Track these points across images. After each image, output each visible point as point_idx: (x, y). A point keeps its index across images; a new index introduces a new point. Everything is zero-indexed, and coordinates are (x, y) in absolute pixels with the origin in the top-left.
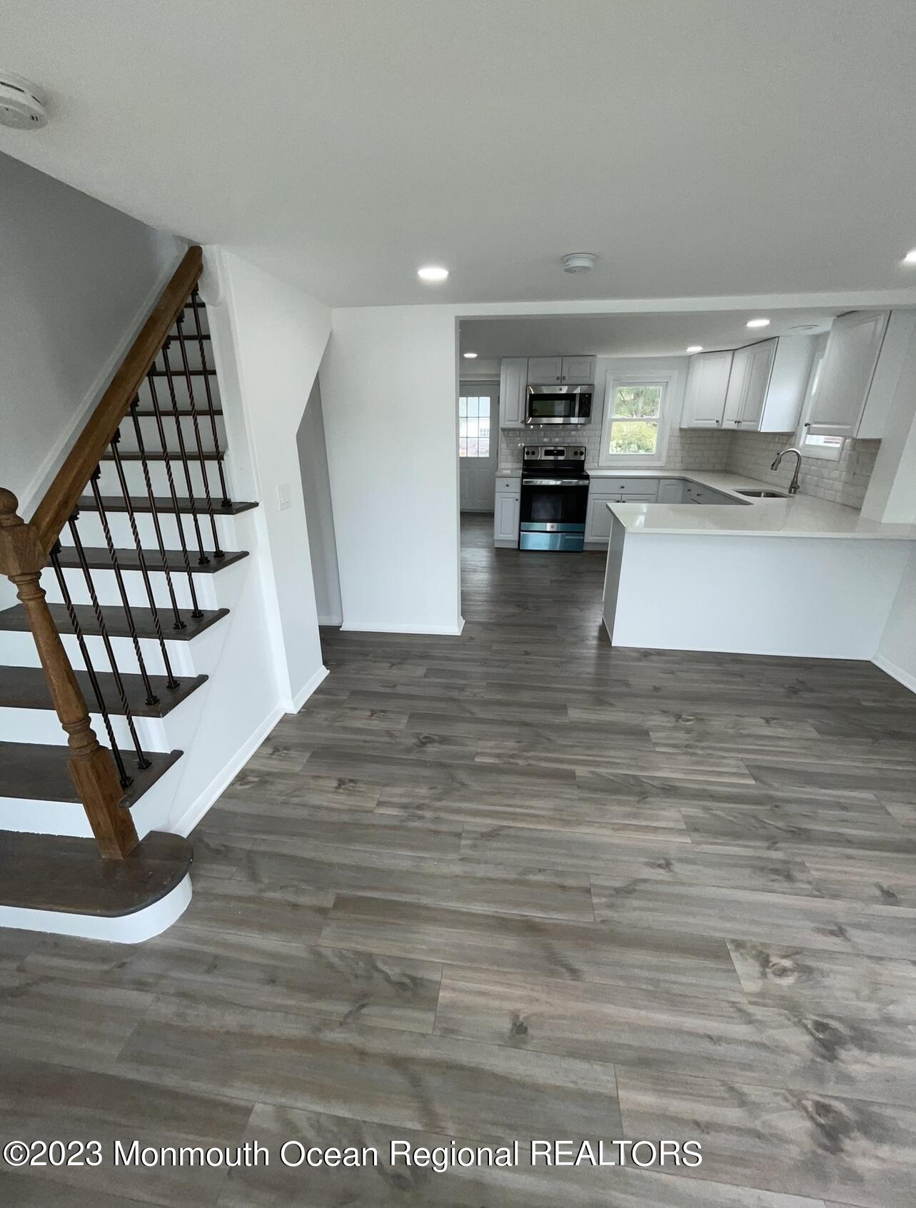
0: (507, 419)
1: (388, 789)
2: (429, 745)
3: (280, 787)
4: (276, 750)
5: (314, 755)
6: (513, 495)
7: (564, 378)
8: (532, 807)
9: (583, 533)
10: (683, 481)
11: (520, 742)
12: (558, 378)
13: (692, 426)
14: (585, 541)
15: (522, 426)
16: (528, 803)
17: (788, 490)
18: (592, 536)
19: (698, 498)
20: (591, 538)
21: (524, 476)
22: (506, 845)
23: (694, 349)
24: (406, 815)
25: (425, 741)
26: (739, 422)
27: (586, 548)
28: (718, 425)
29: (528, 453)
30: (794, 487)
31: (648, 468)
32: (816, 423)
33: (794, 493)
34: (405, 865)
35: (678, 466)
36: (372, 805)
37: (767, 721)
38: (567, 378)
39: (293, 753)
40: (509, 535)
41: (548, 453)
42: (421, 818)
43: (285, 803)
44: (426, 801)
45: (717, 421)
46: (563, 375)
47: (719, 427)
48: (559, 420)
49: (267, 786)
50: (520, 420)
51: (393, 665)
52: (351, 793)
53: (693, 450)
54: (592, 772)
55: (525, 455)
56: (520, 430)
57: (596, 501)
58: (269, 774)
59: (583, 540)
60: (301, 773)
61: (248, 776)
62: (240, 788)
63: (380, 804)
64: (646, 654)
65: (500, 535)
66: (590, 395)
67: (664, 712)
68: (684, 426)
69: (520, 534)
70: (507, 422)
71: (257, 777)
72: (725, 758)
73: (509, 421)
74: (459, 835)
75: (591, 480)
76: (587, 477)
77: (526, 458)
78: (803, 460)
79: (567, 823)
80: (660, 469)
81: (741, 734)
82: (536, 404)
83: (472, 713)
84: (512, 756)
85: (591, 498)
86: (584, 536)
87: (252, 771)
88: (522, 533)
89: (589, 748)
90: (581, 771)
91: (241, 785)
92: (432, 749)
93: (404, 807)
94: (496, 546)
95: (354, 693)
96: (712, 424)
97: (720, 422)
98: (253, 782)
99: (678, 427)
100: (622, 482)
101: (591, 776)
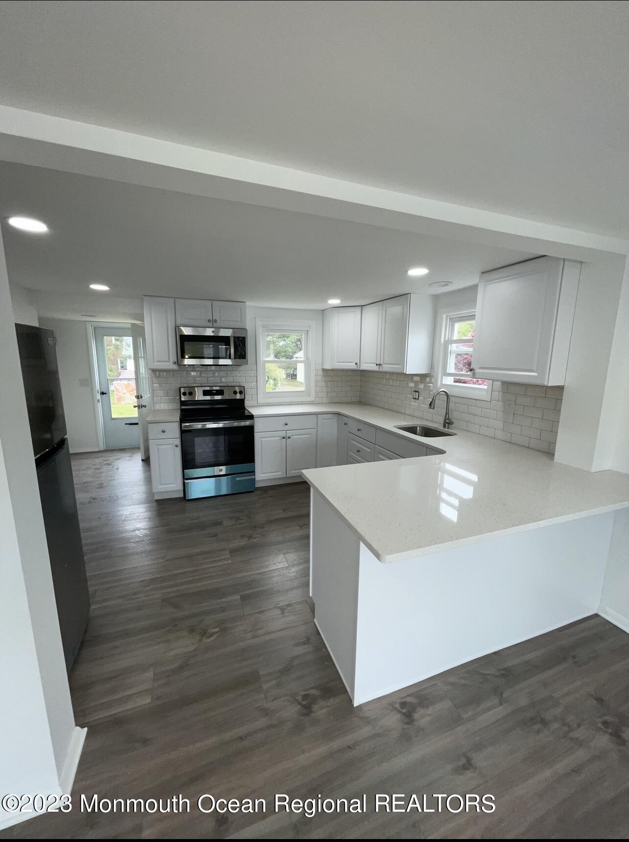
0: (156, 360)
6: (171, 441)
7: (216, 321)
9: (253, 472)
10: (337, 415)
12: (209, 321)
14: (256, 479)
15: (175, 367)
17: (442, 425)
18: (263, 474)
20: (262, 475)
21: (182, 421)
23: (335, 302)
26: (380, 365)
27: (258, 485)
28: (357, 366)
29: (184, 394)
30: (448, 423)
31: (302, 403)
35: (325, 400)
38: (218, 321)
40: (172, 485)
41: (205, 393)
45: (356, 364)
46: (214, 319)
48: (210, 362)
50: (171, 362)
53: (335, 386)
55: (182, 396)
56: (173, 371)
57: (263, 439)
59: (255, 479)
65: (160, 487)
68: (328, 366)
69: (184, 483)
70: (156, 363)
73: (157, 362)
75: (255, 419)
76: (251, 417)
77: (183, 399)
78: (452, 399)
82: (187, 346)
85: (257, 436)
86: (254, 475)
88: (186, 481)
94: (156, 498)
96: (352, 366)
97: (358, 364)
99: (321, 368)
100: (286, 420)
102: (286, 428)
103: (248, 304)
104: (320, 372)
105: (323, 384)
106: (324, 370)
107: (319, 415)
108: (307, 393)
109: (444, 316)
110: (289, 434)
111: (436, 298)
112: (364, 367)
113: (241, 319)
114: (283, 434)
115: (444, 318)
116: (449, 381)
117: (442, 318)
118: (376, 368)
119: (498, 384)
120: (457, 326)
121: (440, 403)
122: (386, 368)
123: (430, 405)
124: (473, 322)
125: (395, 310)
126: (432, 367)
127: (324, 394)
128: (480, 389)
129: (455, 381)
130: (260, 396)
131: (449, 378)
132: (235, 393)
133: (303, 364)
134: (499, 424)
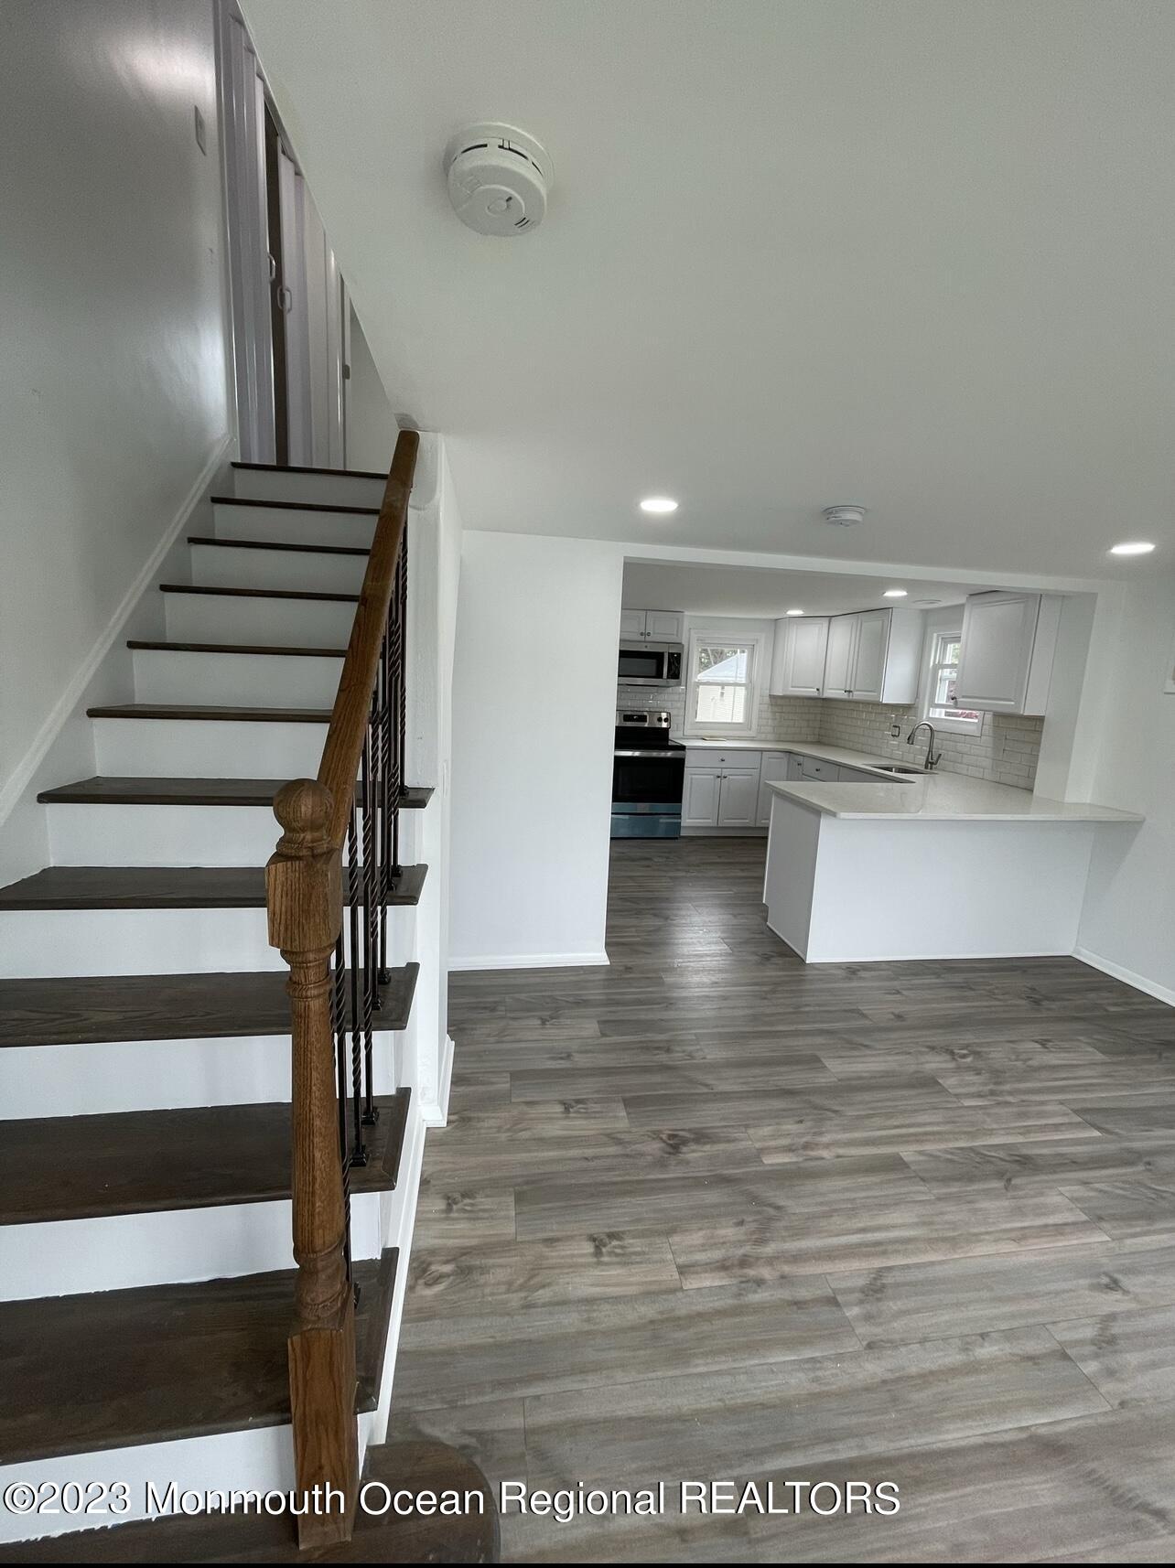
1: (676, 1239)
2: (684, 1149)
3: (502, 1274)
4: (450, 1202)
5: (520, 1198)
8: (894, 1227)
9: (679, 815)
11: (801, 1122)
12: (642, 634)
13: (788, 693)
16: (881, 1221)
19: (817, 774)
20: (688, 821)
22: (911, 1303)
24: (734, 1281)
25: (675, 1144)
26: (850, 691)
30: (931, 764)
32: (963, 697)
33: (931, 769)
34: (798, 1383)
36: (670, 1275)
37: (1043, 1043)
39: (483, 1202)
42: (760, 1282)
43: (528, 1306)
44: (747, 1249)
45: (818, 690)
47: (821, 696)
49: (475, 1276)
51: (544, 1022)
52: (625, 1259)
54: (921, 1153)
58: (466, 1251)
60: (519, 1239)
61: (430, 1264)
62: (429, 1292)
63: (683, 1270)
64: (853, 970)
66: (679, 655)
67: (932, 1048)
71: (447, 1262)
72: (1043, 1103)
74: (832, 1301)
79: (953, 1242)
80: (752, 739)
81: (1030, 1067)
83: (706, 1085)
84: (806, 1146)
85: (687, 771)
87: (433, 1252)
89: (889, 1116)
90: (907, 1152)
91: (428, 1285)
92: (693, 1153)
93: (723, 1266)
95: (516, 1076)
96: (812, 692)
97: (821, 690)
98: (448, 1275)
101: (922, 1158)
102: (723, 764)
103: (686, 613)
104: (767, 699)
105: (769, 715)
106: (771, 697)
107: (764, 753)
108: (747, 725)
109: (935, 635)
110: (725, 772)
111: (926, 612)
112: (828, 694)
113: (677, 631)
114: (718, 772)
115: (935, 640)
116: (939, 713)
117: (932, 638)
118: (845, 696)
119: (989, 717)
120: (950, 647)
121: (922, 738)
122: (857, 696)
123: (909, 739)
124: (957, 646)
125: (872, 624)
126: (917, 694)
127: (769, 729)
128: (970, 723)
129: (948, 714)
130: (688, 726)
131: (938, 710)
132: (660, 720)
133: (743, 688)
134: (987, 763)
